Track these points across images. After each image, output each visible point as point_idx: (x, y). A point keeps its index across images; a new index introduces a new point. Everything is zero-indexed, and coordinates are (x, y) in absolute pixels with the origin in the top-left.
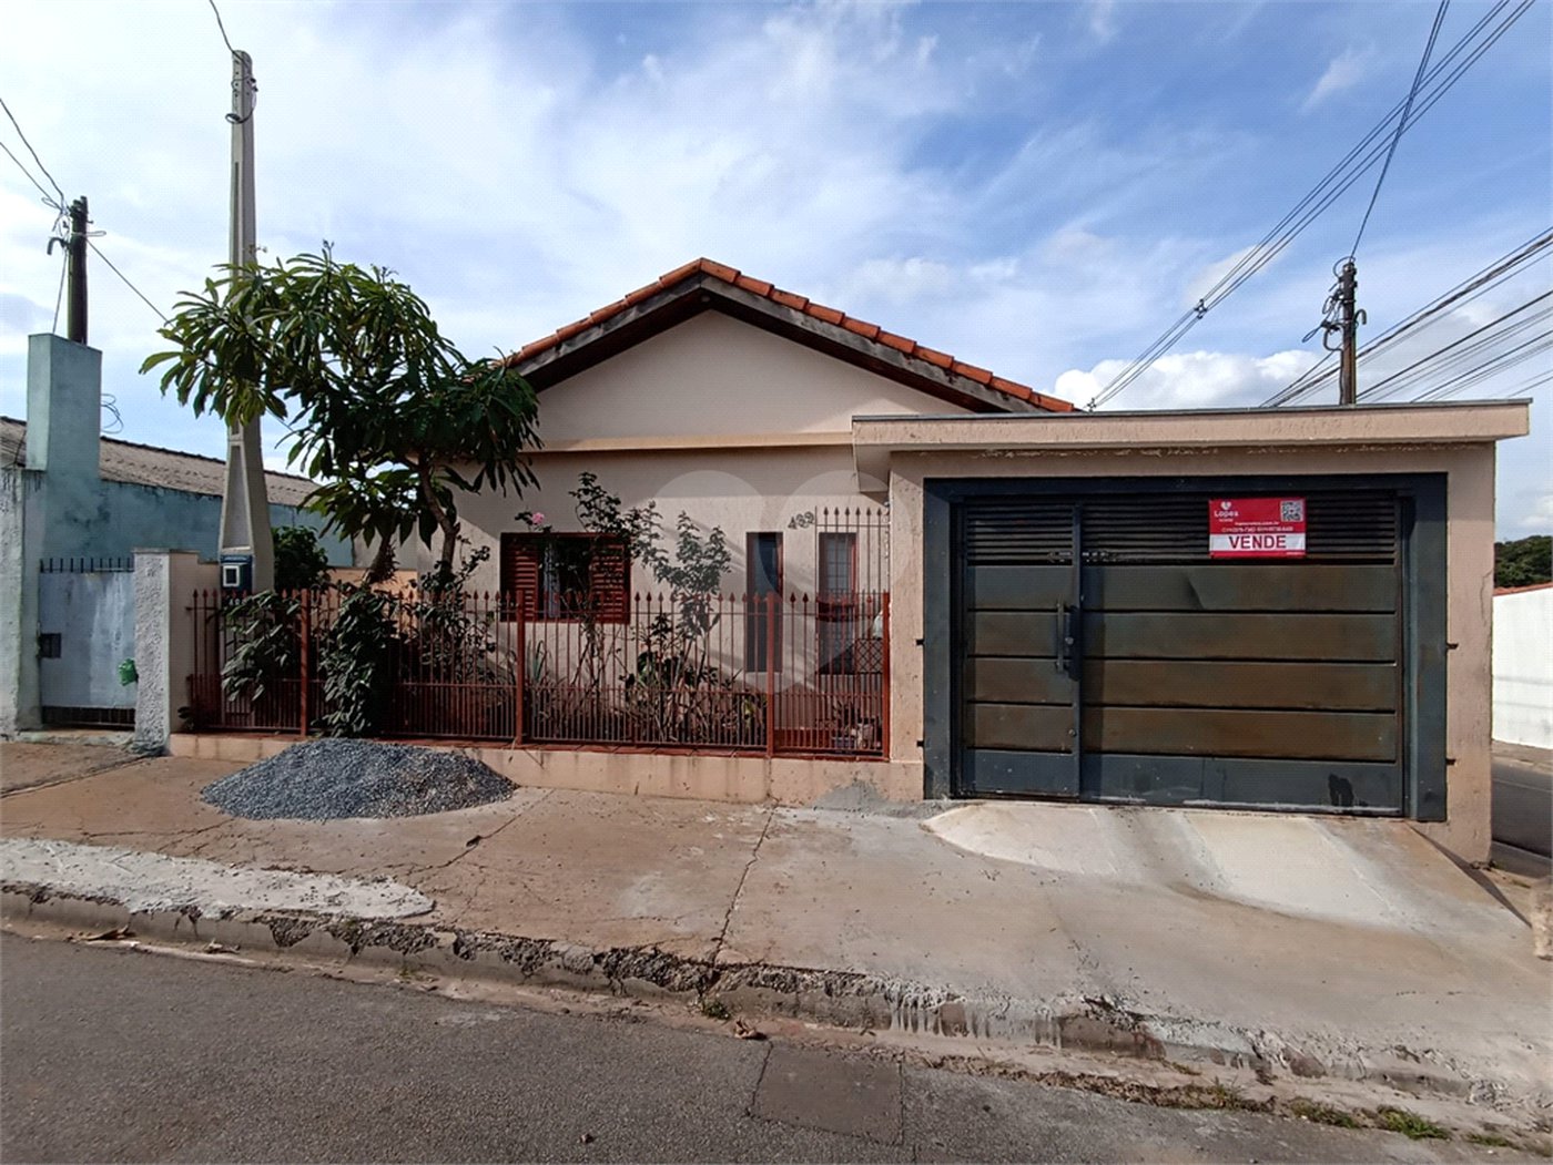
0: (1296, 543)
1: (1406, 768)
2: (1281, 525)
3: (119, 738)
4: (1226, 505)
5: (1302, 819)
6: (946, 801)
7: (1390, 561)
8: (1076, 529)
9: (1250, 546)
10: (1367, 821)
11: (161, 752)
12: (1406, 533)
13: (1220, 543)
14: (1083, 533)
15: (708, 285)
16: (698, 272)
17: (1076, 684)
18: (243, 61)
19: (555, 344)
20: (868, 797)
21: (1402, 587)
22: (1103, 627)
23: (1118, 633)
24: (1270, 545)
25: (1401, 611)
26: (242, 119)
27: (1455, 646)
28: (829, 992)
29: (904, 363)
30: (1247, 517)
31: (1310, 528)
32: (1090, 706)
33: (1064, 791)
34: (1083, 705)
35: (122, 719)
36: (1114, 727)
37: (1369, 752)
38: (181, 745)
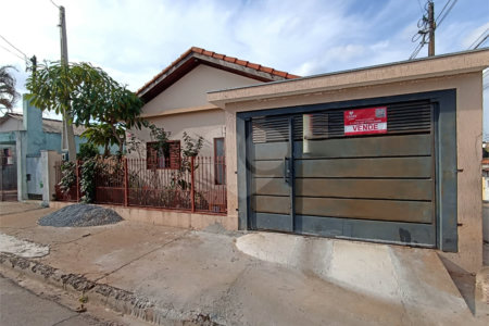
0: (383, 127)
1: (437, 227)
2: (376, 119)
3: (40, 202)
4: (351, 113)
5: (386, 247)
6: (246, 231)
7: (429, 132)
8: (290, 127)
9: (362, 129)
10: (416, 250)
11: (48, 206)
12: (436, 118)
13: (349, 129)
14: (293, 129)
15: (195, 56)
16: (191, 52)
17: (291, 189)
18: (62, 9)
19: (154, 81)
20: (220, 228)
21: (435, 143)
22: (302, 166)
23: (308, 168)
24: (370, 128)
25: (433, 155)
26: (62, 25)
27: (461, 171)
28: (117, 298)
29: (256, 73)
30: (361, 117)
31: (388, 120)
32: (296, 196)
33: (287, 229)
34: (294, 196)
35: (39, 197)
36: (307, 206)
37: (419, 219)
38: (52, 204)
